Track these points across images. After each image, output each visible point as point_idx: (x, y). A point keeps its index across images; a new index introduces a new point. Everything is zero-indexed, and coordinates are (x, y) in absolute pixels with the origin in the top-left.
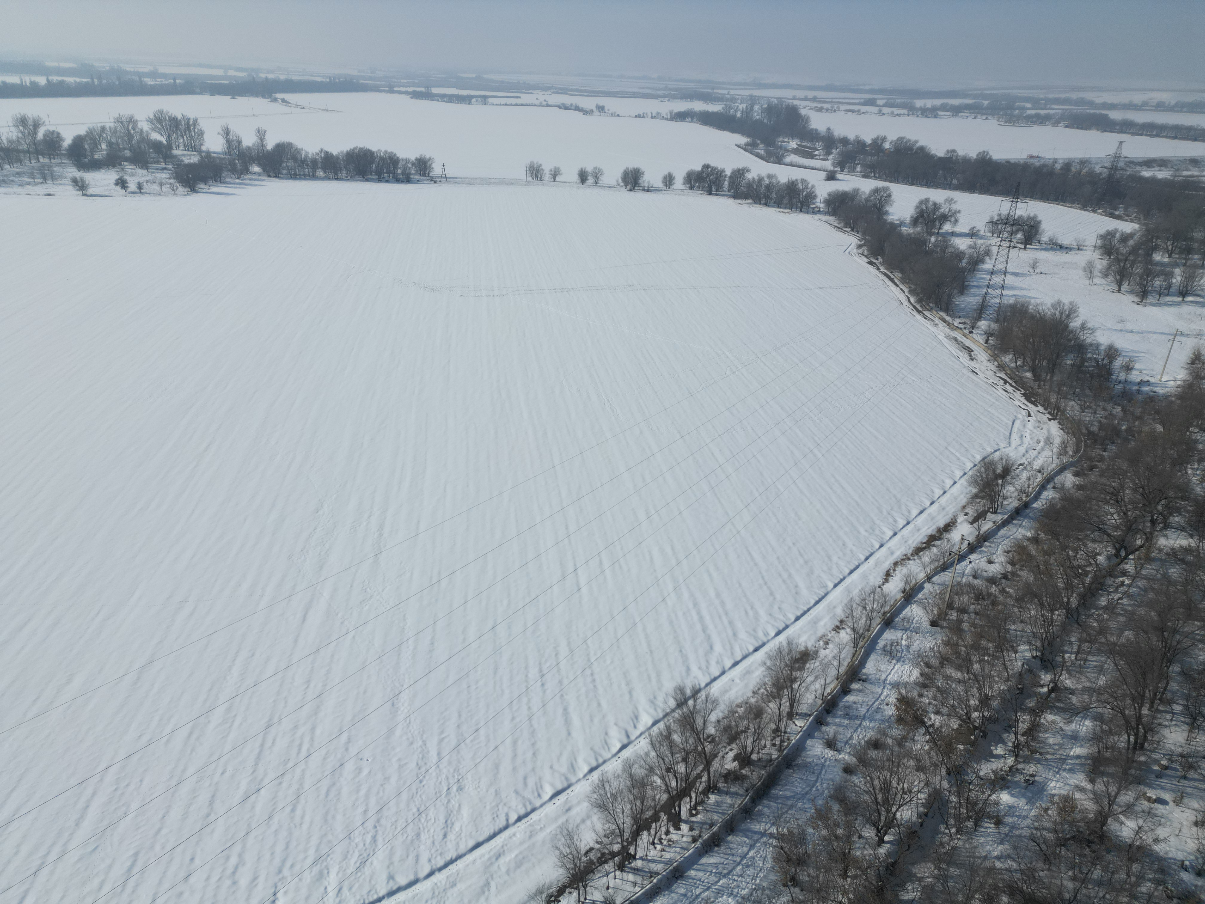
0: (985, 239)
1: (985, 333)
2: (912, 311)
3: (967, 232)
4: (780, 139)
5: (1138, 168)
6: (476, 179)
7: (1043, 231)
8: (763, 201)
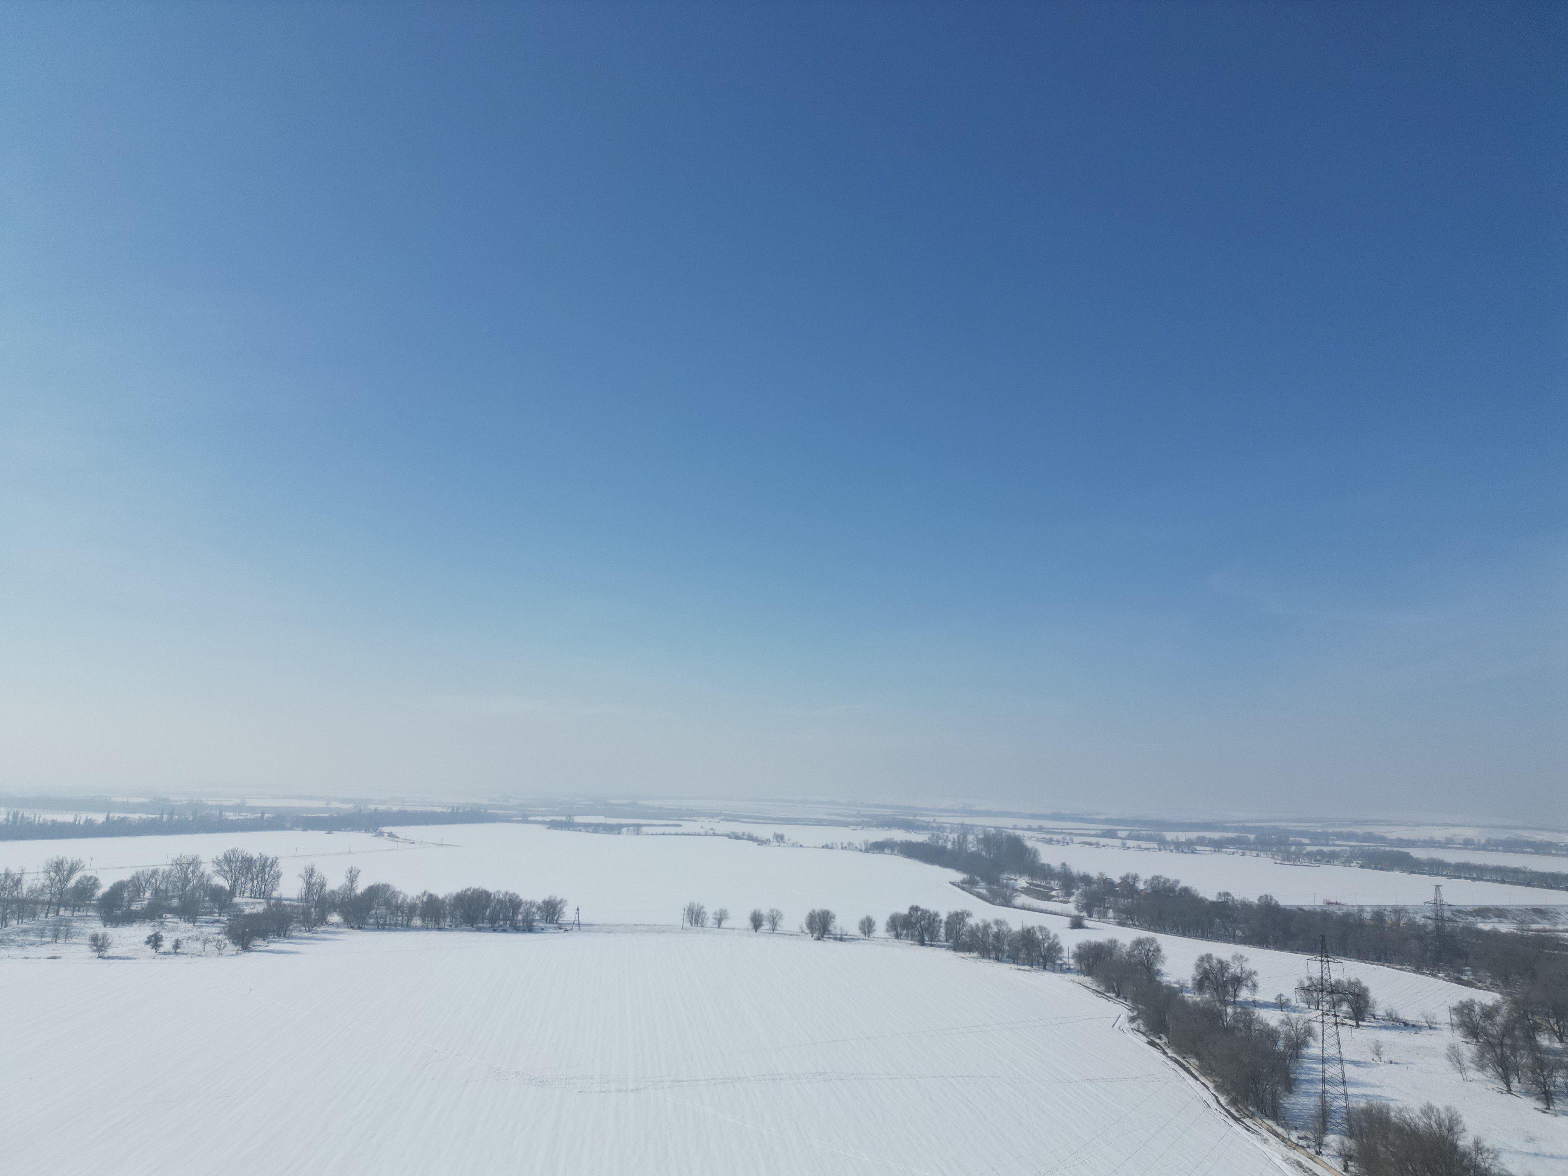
0: (1300, 1012)
1: (1340, 1155)
2: (1226, 1119)
3: (1274, 1001)
4: (1005, 876)
5: (1471, 919)
6: (618, 925)
7: (1375, 1003)
8: (993, 955)
